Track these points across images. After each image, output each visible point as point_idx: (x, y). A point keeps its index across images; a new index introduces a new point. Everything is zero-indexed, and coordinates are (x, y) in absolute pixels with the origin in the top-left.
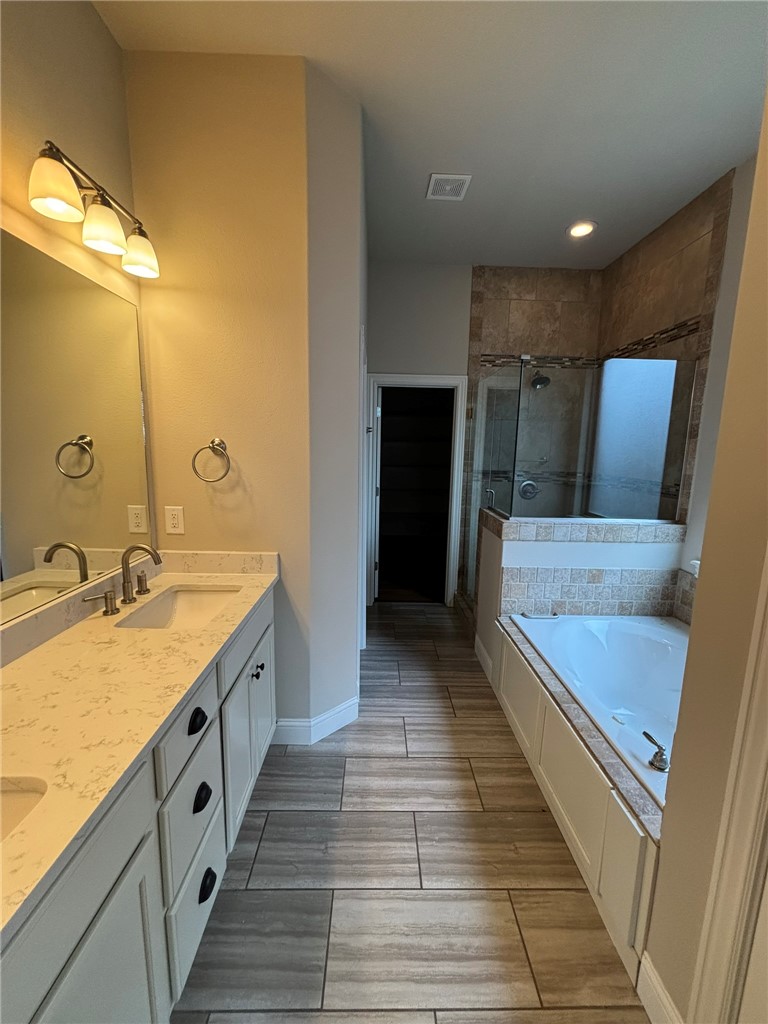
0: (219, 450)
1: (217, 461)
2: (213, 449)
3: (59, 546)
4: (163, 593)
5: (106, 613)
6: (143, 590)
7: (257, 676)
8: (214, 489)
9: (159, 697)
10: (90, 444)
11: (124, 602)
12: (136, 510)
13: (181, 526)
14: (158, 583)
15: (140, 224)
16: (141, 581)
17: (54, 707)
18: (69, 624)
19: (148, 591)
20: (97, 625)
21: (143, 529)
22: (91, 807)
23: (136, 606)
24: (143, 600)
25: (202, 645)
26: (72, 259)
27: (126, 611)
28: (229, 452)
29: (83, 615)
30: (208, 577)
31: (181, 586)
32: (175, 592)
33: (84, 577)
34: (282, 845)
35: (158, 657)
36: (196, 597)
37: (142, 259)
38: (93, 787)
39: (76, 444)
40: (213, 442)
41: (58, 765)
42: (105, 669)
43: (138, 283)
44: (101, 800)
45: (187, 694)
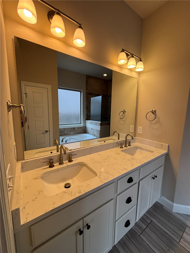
0: (154, 112)
1: (153, 116)
2: (152, 112)
3: (116, 132)
4: (134, 147)
5: (120, 147)
6: (129, 145)
7: (154, 178)
8: (151, 123)
9: (122, 169)
10: (125, 112)
11: (125, 146)
12: (132, 127)
13: (142, 132)
14: (133, 145)
15: (141, 58)
16: (129, 143)
17: (105, 162)
18: (113, 147)
19: (130, 145)
20: (118, 149)
21: (133, 131)
22: (100, 184)
23: (127, 148)
24: (129, 147)
25: (137, 162)
26: (125, 72)
27: (124, 148)
28: (157, 113)
29: (116, 147)
30: (146, 146)
31: (139, 147)
32: (137, 148)
33: (119, 139)
34: (153, 233)
35: (126, 161)
36: (142, 150)
37: (140, 67)
38: (103, 180)
39: (122, 112)
40: (153, 110)
41: (100, 173)
42: (115, 159)
43: (139, 73)
44: (103, 184)
45: (128, 172)
